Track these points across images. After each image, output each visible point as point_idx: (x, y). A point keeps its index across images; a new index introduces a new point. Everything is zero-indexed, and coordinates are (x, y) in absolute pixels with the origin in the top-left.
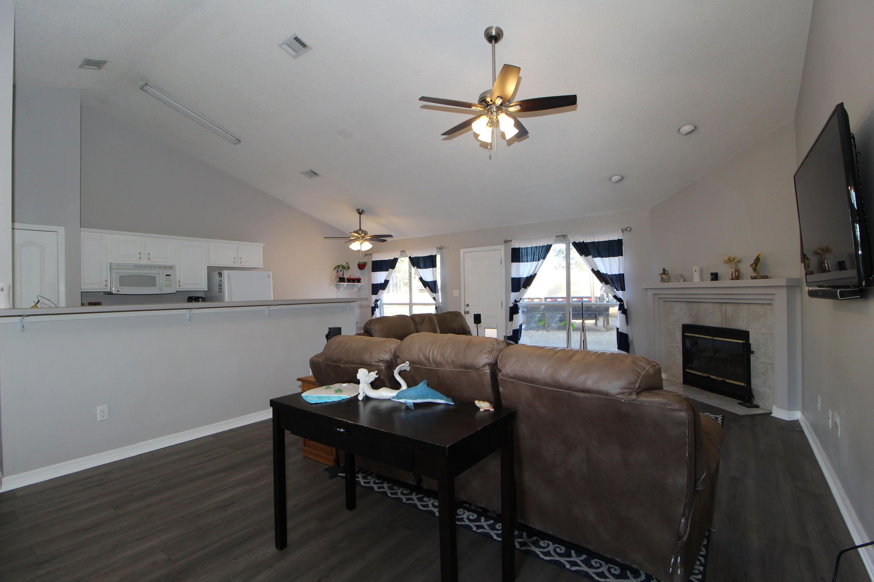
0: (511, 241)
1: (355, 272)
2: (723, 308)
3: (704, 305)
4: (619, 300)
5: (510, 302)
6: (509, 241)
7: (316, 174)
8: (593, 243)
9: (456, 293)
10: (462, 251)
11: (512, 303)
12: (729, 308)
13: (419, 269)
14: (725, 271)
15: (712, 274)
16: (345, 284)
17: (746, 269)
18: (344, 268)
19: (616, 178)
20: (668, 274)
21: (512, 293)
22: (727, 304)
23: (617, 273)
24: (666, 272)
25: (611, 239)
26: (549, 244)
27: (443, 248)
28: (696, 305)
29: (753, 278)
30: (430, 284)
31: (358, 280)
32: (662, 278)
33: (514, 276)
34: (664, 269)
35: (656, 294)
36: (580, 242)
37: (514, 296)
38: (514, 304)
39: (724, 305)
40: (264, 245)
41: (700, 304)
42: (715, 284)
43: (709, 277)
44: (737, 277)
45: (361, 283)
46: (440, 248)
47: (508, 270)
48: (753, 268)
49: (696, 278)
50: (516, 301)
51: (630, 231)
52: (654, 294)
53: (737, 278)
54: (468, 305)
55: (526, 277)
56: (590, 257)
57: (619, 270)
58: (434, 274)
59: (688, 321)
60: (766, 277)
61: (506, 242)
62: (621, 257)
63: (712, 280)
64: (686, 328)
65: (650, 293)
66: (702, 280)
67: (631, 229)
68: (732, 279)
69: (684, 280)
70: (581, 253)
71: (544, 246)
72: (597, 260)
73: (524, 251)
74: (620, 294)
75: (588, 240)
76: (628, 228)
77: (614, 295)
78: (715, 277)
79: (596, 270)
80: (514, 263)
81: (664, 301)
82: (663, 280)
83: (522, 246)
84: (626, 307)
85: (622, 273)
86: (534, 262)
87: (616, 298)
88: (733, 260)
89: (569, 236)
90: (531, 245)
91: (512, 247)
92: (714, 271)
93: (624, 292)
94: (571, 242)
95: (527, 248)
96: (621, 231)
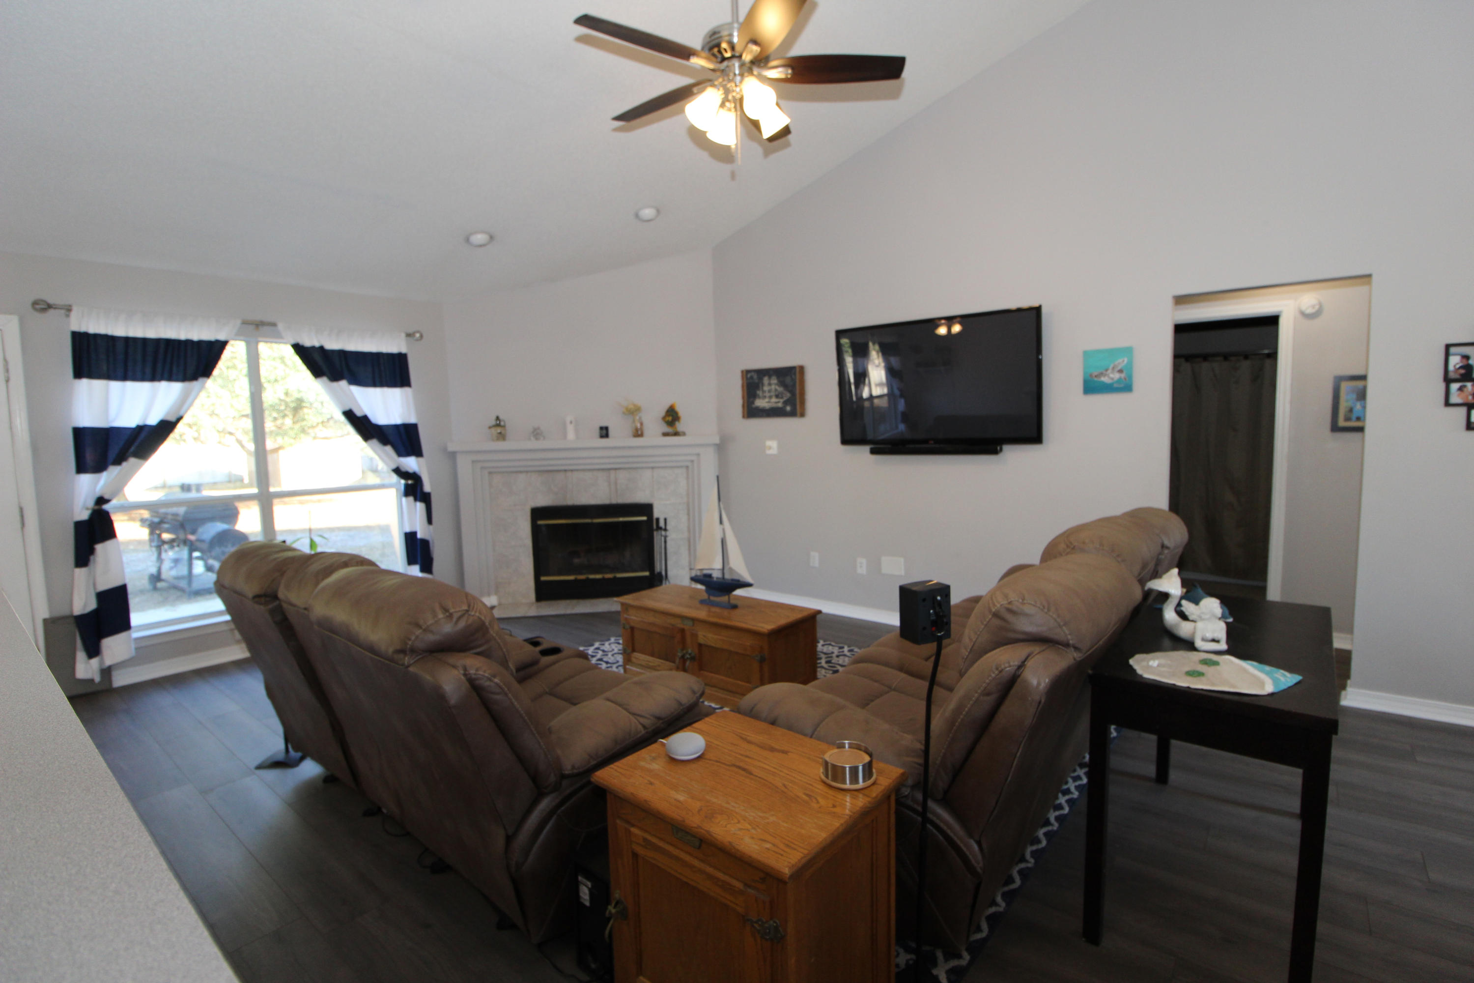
0: (67, 308)
2: (613, 476)
3: (577, 473)
4: (408, 476)
5: (76, 503)
6: (56, 307)
8: (343, 354)
11: (84, 510)
12: (623, 475)
15: (601, 428)
17: (654, 425)
20: (504, 427)
21: (81, 476)
22: (619, 471)
24: (502, 424)
25: (385, 351)
26: (221, 337)
28: (561, 476)
29: (665, 434)
32: (495, 434)
33: (85, 422)
34: (498, 418)
36: (313, 347)
37: (88, 485)
38: (93, 511)
39: (614, 471)
41: (569, 474)
42: (604, 442)
43: (596, 433)
44: (638, 433)
47: (51, 402)
48: (665, 423)
49: (572, 434)
50: (100, 502)
51: (421, 340)
52: (473, 462)
53: (641, 435)
55: (134, 426)
56: (343, 383)
57: (407, 415)
59: (543, 501)
60: (683, 434)
61: (45, 308)
62: (406, 390)
63: (602, 437)
64: (537, 514)
65: (466, 460)
66: (579, 436)
67: (421, 336)
68: (635, 436)
70: (317, 372)
71: (200, 343)
72: (355, 390)
73: (120, 346)
74: (411, 463)
75: (332, 344)
76: (418, 332)
77: (394, 467)
78: (604, 432)
79: (359, 413)
80: (85, 382)
81: (490, 473)
82: (502, 436)
83: (119, 330)
84: (427, 488)
85: (412, 420)
86: (164, 385)
87: (399, 472)
88: (633, 411)
89: (281, 326)
90: (152, 332)
91: (76, 328)
92: (604, 424)
93: (420, 459)
94: (286, 343)
95: (135, 340)
96: (403, 335)
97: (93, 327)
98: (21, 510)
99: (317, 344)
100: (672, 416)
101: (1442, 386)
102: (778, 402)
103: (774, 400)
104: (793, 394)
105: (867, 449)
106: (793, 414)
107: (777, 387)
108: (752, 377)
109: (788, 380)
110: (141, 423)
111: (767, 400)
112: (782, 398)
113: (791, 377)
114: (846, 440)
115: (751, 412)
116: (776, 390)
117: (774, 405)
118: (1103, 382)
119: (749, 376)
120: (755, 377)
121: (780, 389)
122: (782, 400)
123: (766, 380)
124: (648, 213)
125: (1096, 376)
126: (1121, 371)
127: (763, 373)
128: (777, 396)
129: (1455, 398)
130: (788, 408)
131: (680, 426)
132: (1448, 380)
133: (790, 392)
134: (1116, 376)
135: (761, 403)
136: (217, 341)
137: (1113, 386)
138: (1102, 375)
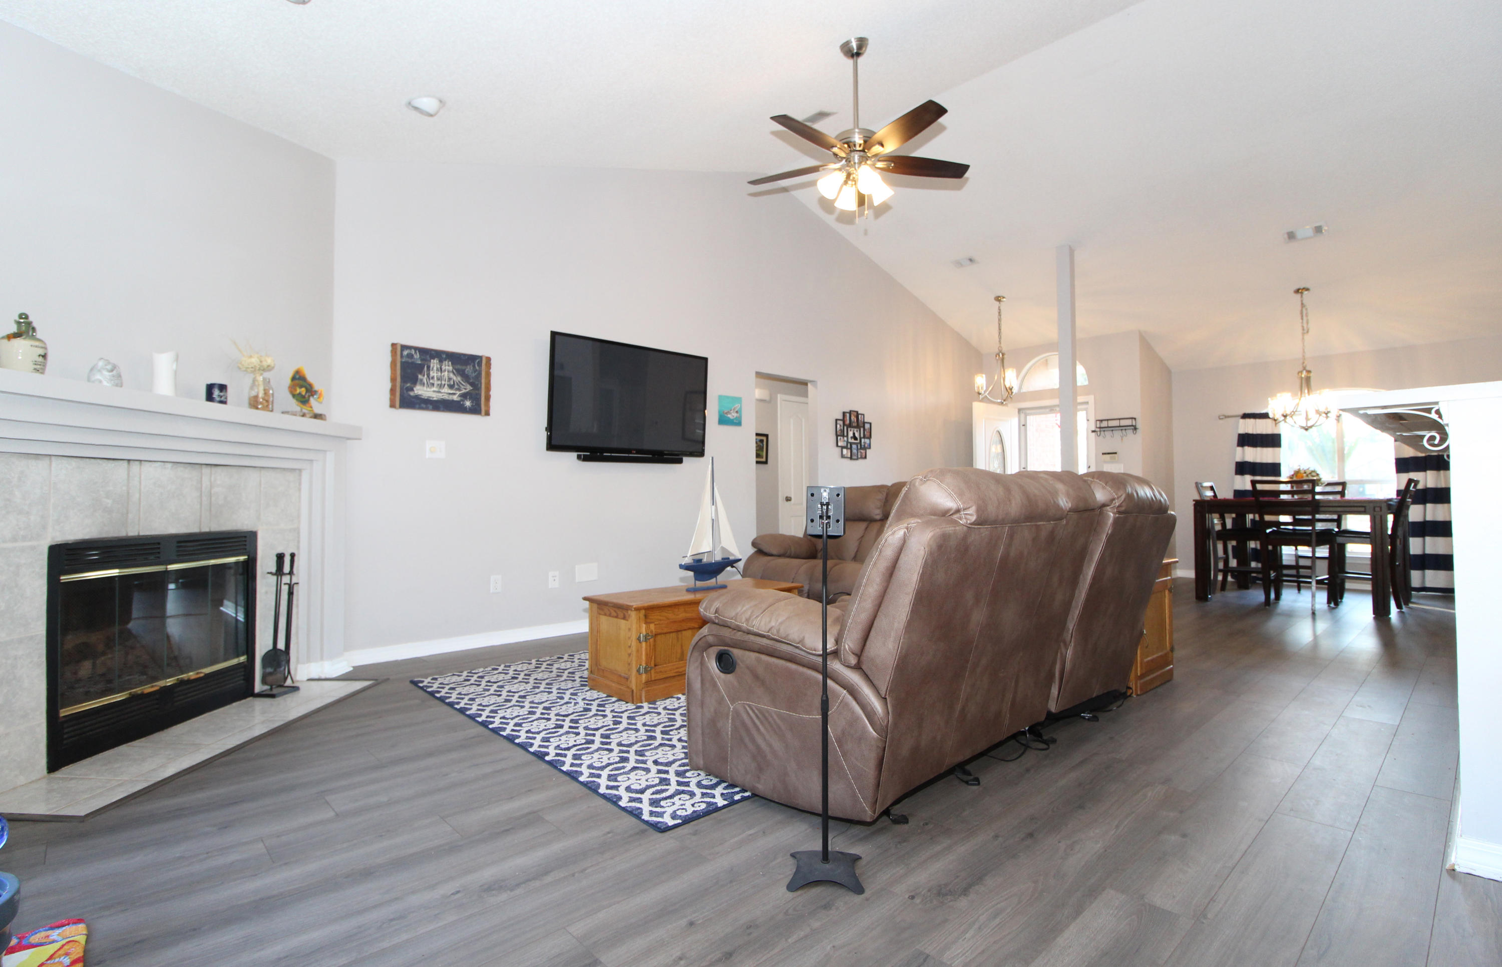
2: (205, 480)
3: (149, 469)
12: (221, 477)
15: (211, 386)
20: (42, 343)
22: (214, 469)
28: (120, 472)
39: (206, 470)
49: (164, 385)
60: (320, 417)
63: (213, 401)
101: (835, 437)
102: (454, 394)
103: (446, 390)
104: (476, 386)
105: (574, 455)
106: (475, 410)
107: (452, 375)
108: (410, 356)
109: (469, 369)
111: (435, 389)
112: (459, 389)
113: (474, 366)
114: (552, 446)
115: (406, 400)
116: (450, 379)
117: (446, 397)
118: (729, 418)
119: (405, 353)
120: (417, 356)
121: (456, 378)
122: (458, 393)
123: (434, 363)
125: (726, 413)
126: (737, 412)
127: (428, 354)
128: (451, 387)
129: (840, 444)
130: (468, 403)
132: (837, 436)
133: (471, 384)
134: (735, 415)
135: (421, 391)
137: (735, 421)
138: (728, 413)
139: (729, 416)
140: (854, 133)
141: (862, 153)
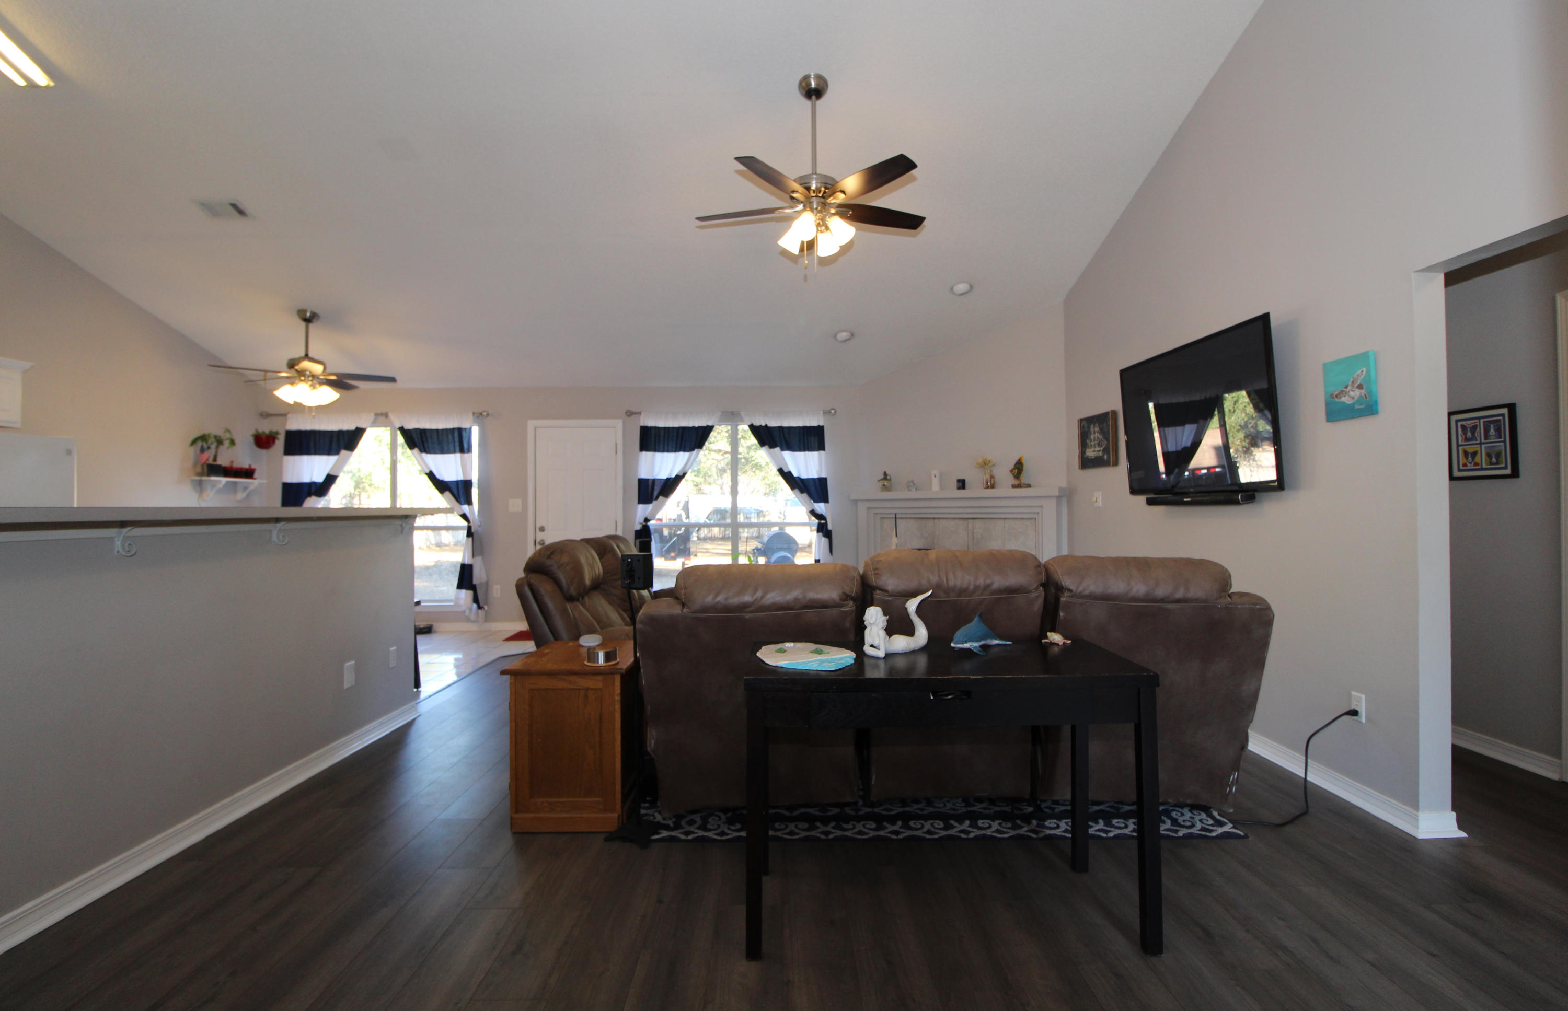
0: (640, 413)
1: (243, 455)
2: (970, 525)
3: (943, 522)
4: (819, 517)
5: (637, 520)
6: (635, 413)
7: (241, 212)
8: (781, 429)
9: (515, 505)
10: (531, 424)
11: (640, 524)
12: (978, 524)
13: (424, 455)
14: (974, 477)
15: (959, 481)
16: (220, 482)
17: (1004, 474)
18: (220, 442)
19: (843, 335)
20: (890, 480)
21: (641, 506)
22: (975, 521)
23: (816, 476)
24: (888, 477)
25: (808, 424)
26: (710, 424)
27: (488, 415)
28: (930, 523)
29: (1014, 486)
30: (453, 487)
31: (248, 473)
32: (884, 485)
33: (643, 475)
34: (885, 472)
35: (871, 508)
36: (761, 426)
37: (642, 510)
38: (643, 526)
39: (971, 521)
40: (27, 365)
41: (936, 521)
42: (962, 493)
43: (955, 484)
44: (990, 484)
45: (255, 479)
46: (479, 417)
47: (630, 465)
48: (1013, 474)
49: (936, 487)
50: (647, 520)
51: (834, 415)
52: (869, 508)
53: (993, 487)
54: (542, 529)
55: (665, 478)
56: (777, 449)
57: (820, 471)
58: (465, 467)
60: (1029, 486)
61: (630, 414)
62: (822, 452)
63: (959, 488)
65: (862, 508)
66: (942, 488)
67: (835, 412)
68: (988, 487)
69: (916, 489)
70: (762, 443)
71: (699, 428)
72: (787, 455)
73: (662, 433)
74: (820, 507)
75: (773, 423)
76: (832, 409)
77: (810, 509)
78: (962, 484)
79: (786, 470)
80: (644, 453)
81: (882, 518)
82: (885, 488)
83: (661, 424)
84: (830, 527)
85: (823, 476)
86: (681, 453)
87: (813, 513)
88: (985, 464)
89: (743, 414)
90: (676, 424)
91: (642, 424)
92: (961, 477)
93: (827, 504)
94: (745, 424)
95: (669, 428)
96: (821, 413)
97: (651, 423)
98: (616, 522)
99: (763, 424)
100: (1018, 468)
102: (1098, 451)
103: (1097, 448)
105: (1146, 498)
106: (1108, 463)
107: (1098, 435)
108: (1086, 425)
109: (1106, 427)
110: (669, 477)
111: (1093, 449)
112: (1101, 446)
113: (1106, 423)
114: (1134, 490)
115: (1086, 463)
116: (1096, 438)
117: (1096, 455)
118: (1344, 403)
119: (1083, 423)
120: (1089, 424)
121: (1100, 437)
122: (1100, 449)
123: (1092, 428)
124: (961, 287)
125: (1336, 396)
126: (1360, 387)
127: (1090, 420)
128: (1097, 445)
130: (1106, 458)
131: (1024, 479)
133: (1108, 440)
134: (1356, 393)
135: (1089, 452)
136: (707, 426)
137: (1357, 407)
138: (1342, 393)
139: (1344, 399)
140: (812, 179)
141: (822, 200)
